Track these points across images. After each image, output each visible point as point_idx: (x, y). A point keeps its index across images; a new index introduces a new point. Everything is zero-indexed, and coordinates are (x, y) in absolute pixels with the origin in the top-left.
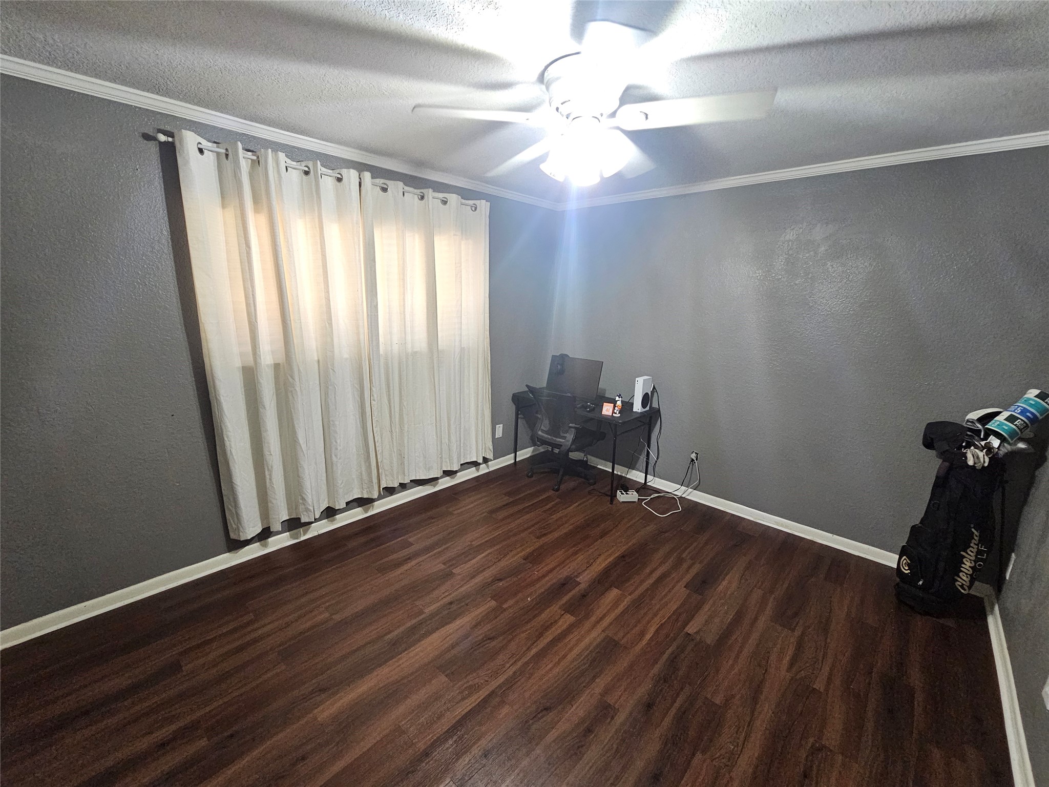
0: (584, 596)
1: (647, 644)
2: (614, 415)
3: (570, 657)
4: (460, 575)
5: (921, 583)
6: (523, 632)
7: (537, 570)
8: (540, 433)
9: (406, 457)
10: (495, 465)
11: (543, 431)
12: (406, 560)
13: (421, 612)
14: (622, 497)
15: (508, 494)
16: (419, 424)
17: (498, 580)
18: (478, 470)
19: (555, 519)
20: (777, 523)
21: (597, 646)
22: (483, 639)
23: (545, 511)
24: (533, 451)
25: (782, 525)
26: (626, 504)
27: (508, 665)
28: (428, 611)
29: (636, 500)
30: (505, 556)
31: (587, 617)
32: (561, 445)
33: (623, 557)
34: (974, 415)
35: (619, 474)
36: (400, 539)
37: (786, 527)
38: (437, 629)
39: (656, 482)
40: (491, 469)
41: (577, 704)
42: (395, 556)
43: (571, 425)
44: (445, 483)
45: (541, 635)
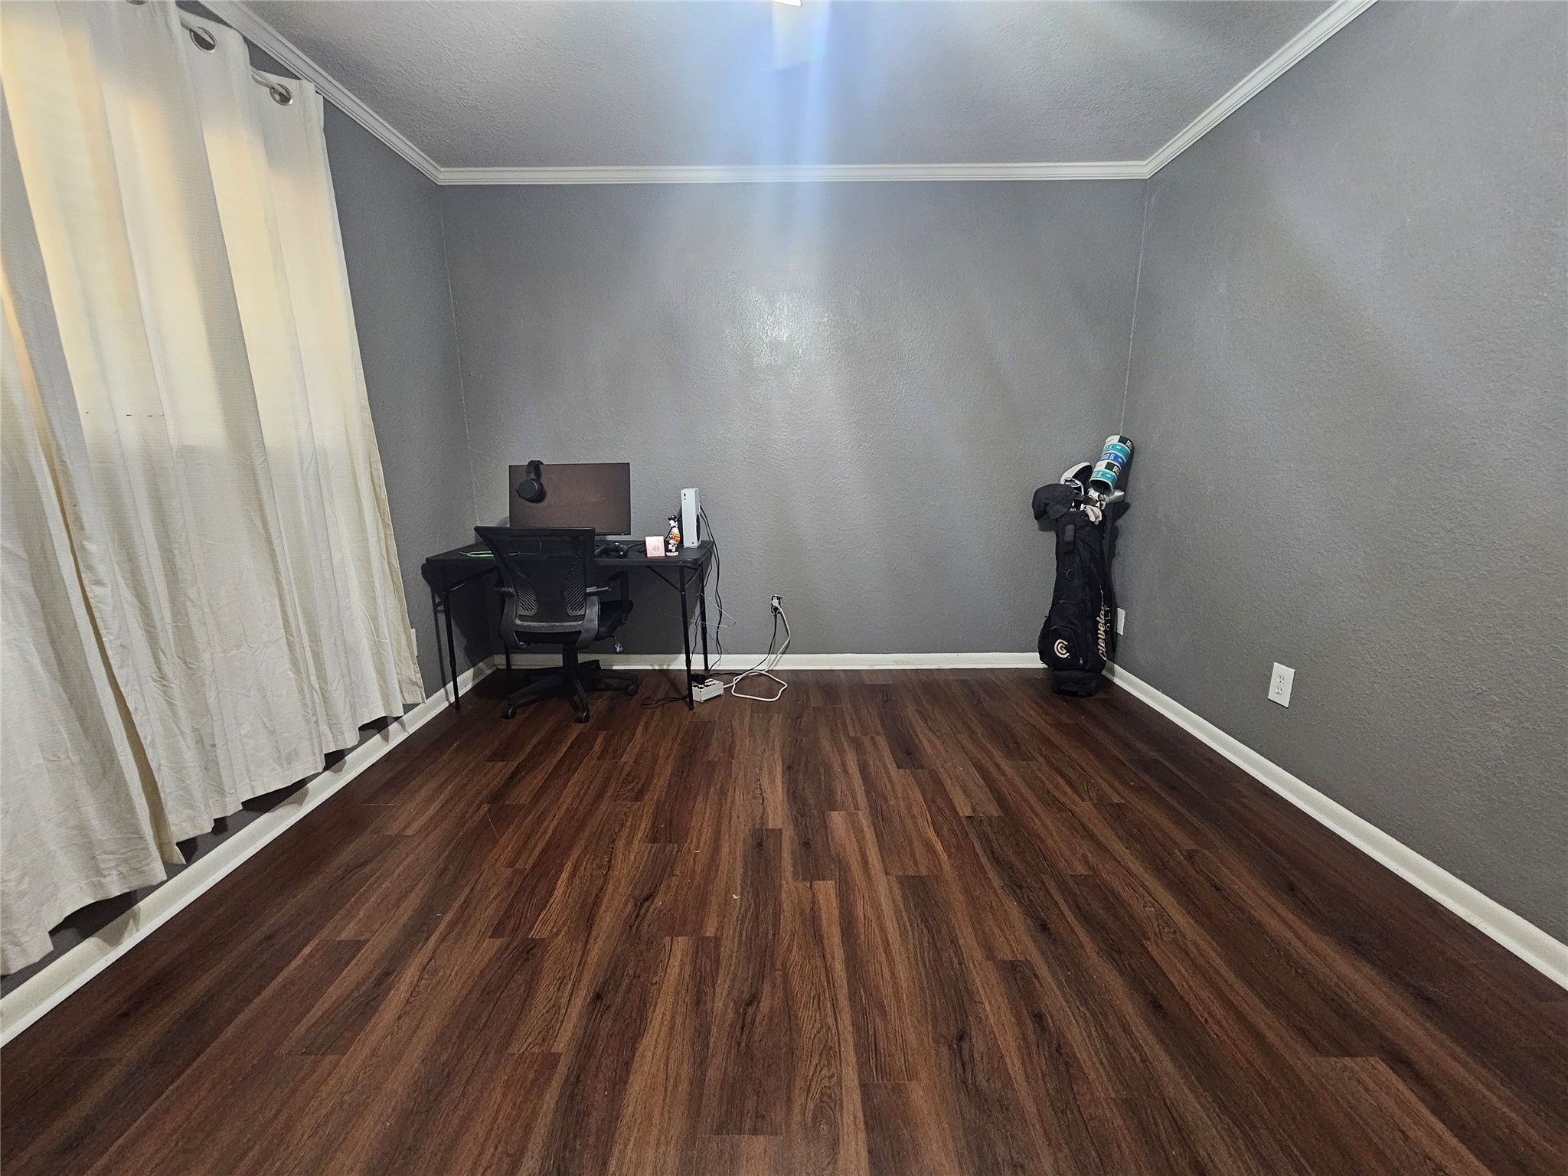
0: (807, 844)
1: (949, 857)
2: (668, 554)
3: (894, 936)
4: (557, 934)
5: (1081, 662)
6: (789, 950)
7: (693, 846)
8: (518, 622)
9: (219, 742)
10: (415, 722)
11: (522, 618)
12: (379, 982)
13: (551, 1061)
14: (700, 694)
15: (498, 756)
16: (238, 646)
17: (646, 900)
18: (386, 739)
19: (631, 762)
20: (897, 662)
21: (905, 897)
22: (737, 1012)
23: (601, 757)
24: (475, 676)
25: (903, 663)
26: (711, 703)
27: (830, 1020)
28: (563, 1043)
29: (721, 692)
30: (611, 853)
31: (843, 867)
32: (580, 632)
33: (789, 768)
34: (1070, 474)
35: (657, 668)
36: (307, 950)
37: (908, 663)
38: (627, 1065)
39: (722, 662)
40: (412, 730)
41: (982, 992)
42: (334, 993)
43: (588, 590)
44: (325, 788)
45: (818, 938)
